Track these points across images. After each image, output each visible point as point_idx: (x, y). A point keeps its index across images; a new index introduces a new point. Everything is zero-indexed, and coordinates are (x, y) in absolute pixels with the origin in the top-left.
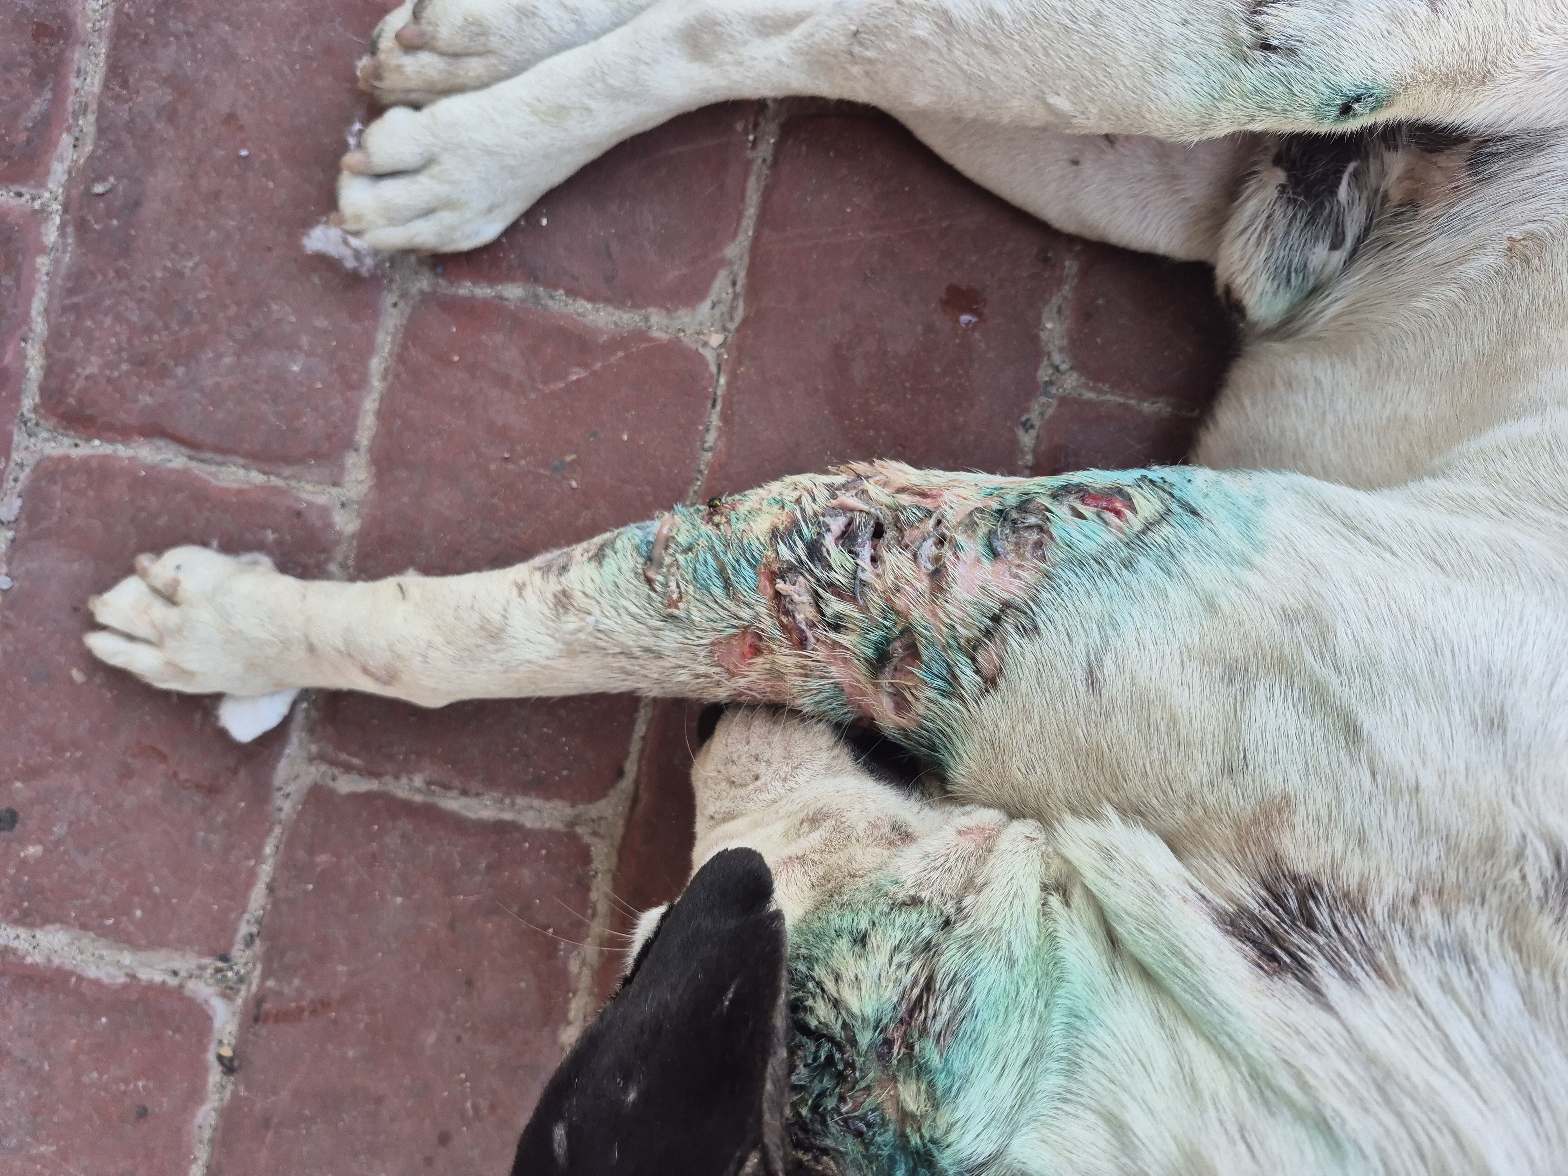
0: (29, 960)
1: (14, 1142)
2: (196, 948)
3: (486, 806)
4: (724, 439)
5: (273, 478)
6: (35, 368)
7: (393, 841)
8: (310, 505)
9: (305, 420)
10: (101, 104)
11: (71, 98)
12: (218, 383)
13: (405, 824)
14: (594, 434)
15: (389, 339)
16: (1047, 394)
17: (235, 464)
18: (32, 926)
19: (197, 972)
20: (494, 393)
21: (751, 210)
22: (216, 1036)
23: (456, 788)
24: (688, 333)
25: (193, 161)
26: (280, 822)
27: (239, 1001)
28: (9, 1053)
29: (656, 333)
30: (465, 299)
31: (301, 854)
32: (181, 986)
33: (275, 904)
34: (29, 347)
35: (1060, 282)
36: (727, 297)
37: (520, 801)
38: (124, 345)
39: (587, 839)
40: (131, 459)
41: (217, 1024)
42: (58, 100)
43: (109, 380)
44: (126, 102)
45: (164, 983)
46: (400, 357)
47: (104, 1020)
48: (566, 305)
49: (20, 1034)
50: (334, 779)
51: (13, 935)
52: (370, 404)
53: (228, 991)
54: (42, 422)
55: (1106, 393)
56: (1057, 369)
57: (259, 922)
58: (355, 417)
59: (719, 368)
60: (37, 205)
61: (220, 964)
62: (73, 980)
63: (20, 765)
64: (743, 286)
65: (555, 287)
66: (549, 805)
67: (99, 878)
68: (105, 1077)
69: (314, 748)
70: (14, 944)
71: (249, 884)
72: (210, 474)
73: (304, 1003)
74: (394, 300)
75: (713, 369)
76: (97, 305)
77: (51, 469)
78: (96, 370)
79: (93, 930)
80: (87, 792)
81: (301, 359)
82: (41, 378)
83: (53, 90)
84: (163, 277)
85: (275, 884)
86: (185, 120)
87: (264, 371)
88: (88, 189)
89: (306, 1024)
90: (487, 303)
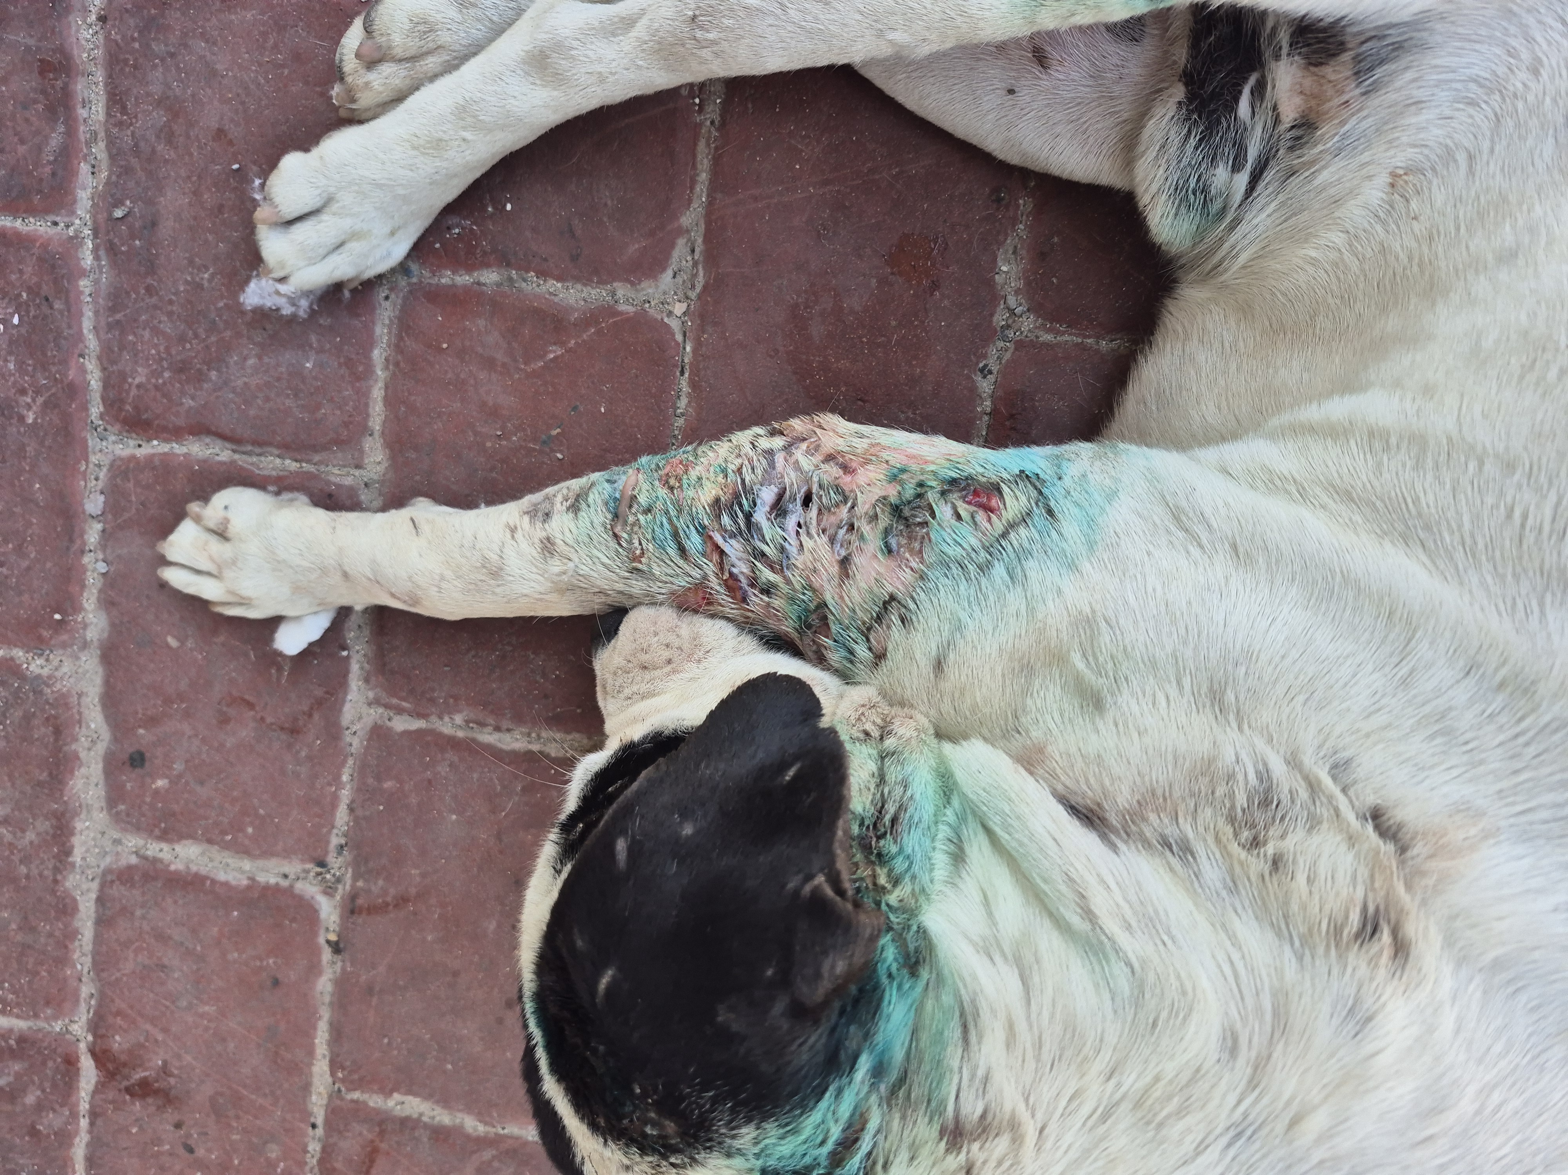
0: (173, 868)
1: (185, 1004)
2: (300, 856)
3: (517, 739)
4: (693, 405)
5: (304, 465)
6: (95, 382)
7: (443, 769)
8: (339, 486)
9: (323, 411)
10: (107, 131)
11: (82, 128)
12: (245, 383)
13: (451, 756)
14: (575, 408)
15: (386, 331)
16: (1005, 339)
17: (271, 455)
18: (170, 841)
19: (302, 875)
20: (483, 375)
21: (704, 177)
22: (323, 925)
23: (491, 725)
24: (653, 304)
25: (194, 179)
26: (352, 755)
27: (338, 898)
28: (170, 938)
29: (623, 308)
30: (447, 287)
31: (370, 780)
32: (291, 886)
33: (356, 820)
34: (87, 362)
35: (1014, 221)
36: (687, 264)
37: (545, 733)
38: (164, 356)
40: (185, 455)
41: (323, 915)
42: (71, 132)
43: (157, 387)
44: (128, 128)
45: (277, 884)
46: (398, 347)
47: (236, 913)
48: (539, 285)
49: (176, 924)
50: (390, 719)
51: (158, 849)
52: (377, 393)
53: (329, 890)
54: (109, 427)
55: (1063, 333)
56: (1012, 312)
57: (345, 835)
58: (367, 405)
59: (685, 335)
60: (71, 232)
61: (319, 870)
62: (208, 882)
63: (140, 716)
64: (701, 253)
65: (527, 271)
68: (244, 956)
69: (371, 695)
70: (161, 855)
71: (334, 806)
72: (252, 464)
73: (389, 899)
74: (386, 292)
75: (679, 338)
76: (135, 320)
77: (123, 468)
78: (144, 379)
79: (217, 844)
80: (196, 735)
81: (313, 356)
82: (101, 389)
83: (66, 123)
84: (186, 291)
85: (354, 805)
86: (181, 139)
87: (284, 370)
88: (110, 214)
89: (392, 915)
90: (467, 289)
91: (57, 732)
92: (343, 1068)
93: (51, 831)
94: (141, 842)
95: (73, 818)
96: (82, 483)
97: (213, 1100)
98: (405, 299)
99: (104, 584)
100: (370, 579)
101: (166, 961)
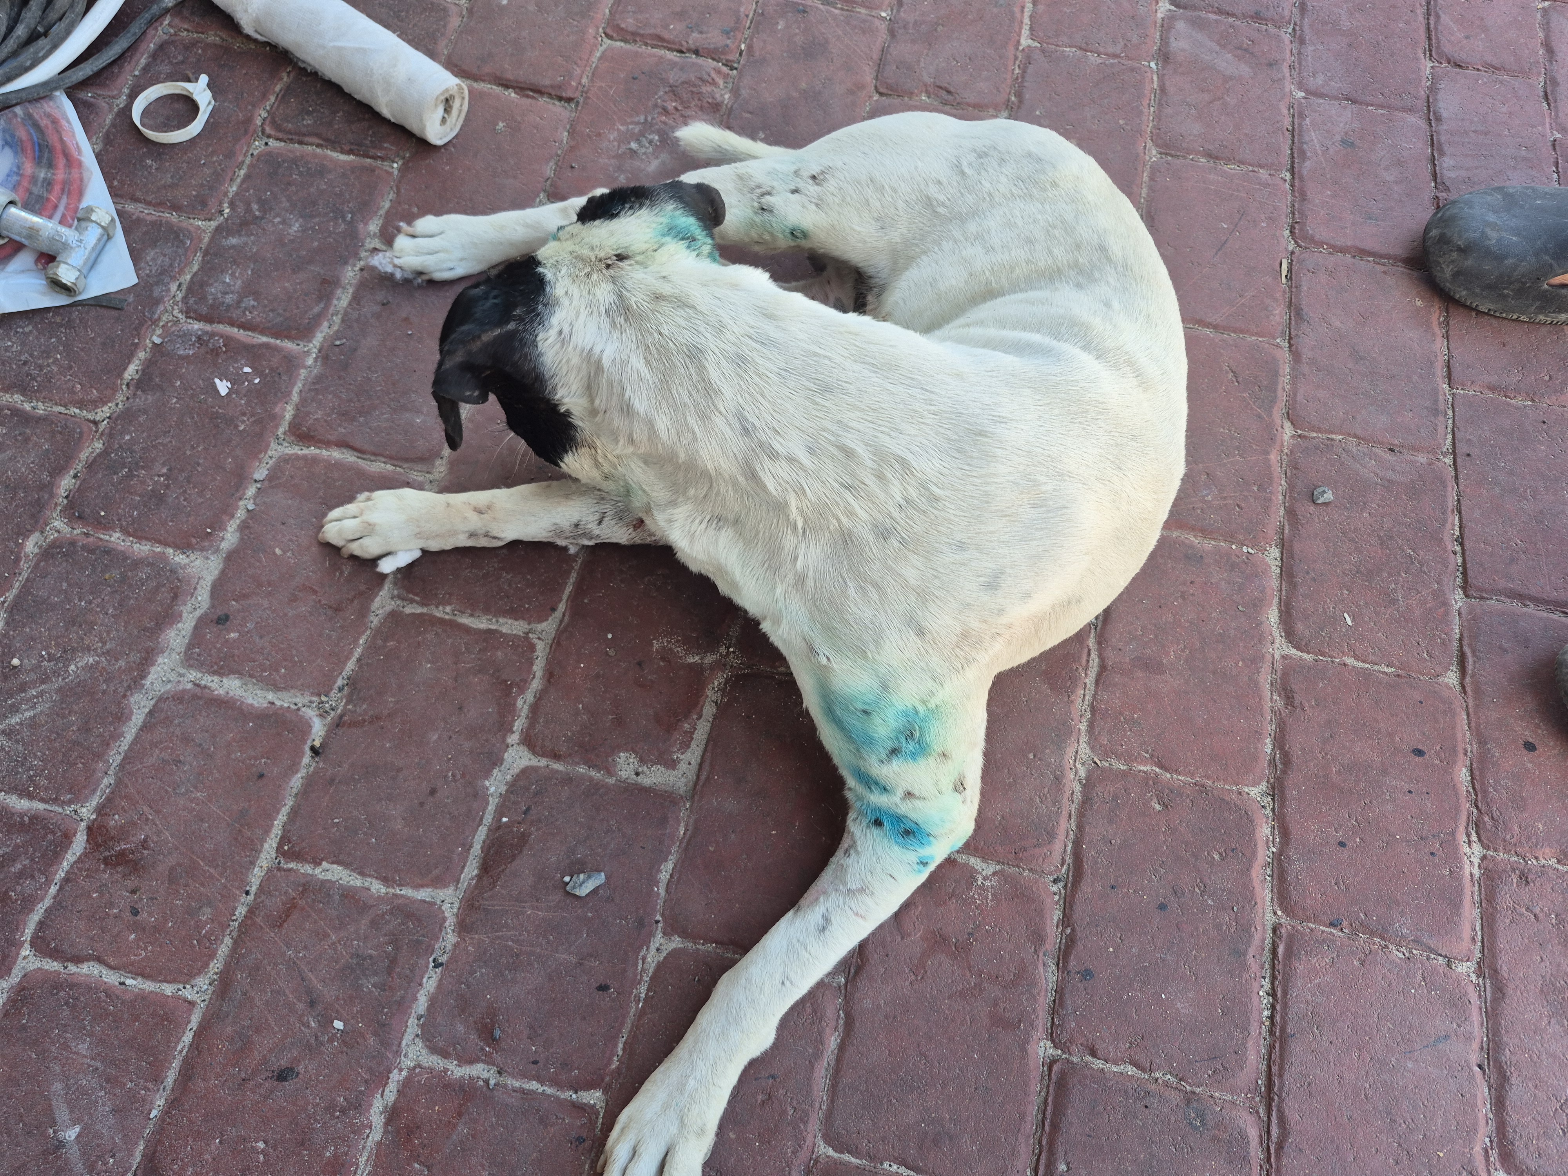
0: (216, 692)
1: (183, 790)
2: (311, 690)
3: (482, 622)
5: (398, 467)
6: (288, 416)
7: (430, 636)
8: (415, 479)
9: (419, 442)
10: (346, 311)
11: (332, 308)
12: (379, 425)
13: (437, 629)
17: (380, 460)
18: (222, 675)
19: (308, 704)
22: (313, 737)
23: (468, 613)
26: (371, 627)
27: (329, 718)
31: (379, 642)
32: (298, 709)
33: (360, 667)
34: (288, 406)
37: (501, 620)
38: (336, 407)
39: (536, 641)
40: (329, 457)
41: (314, 730)
42: (326, 309)
43: (326, 421)
44: (357, 311)
45: (288, 707)
47: (251, 725)
49: (202, 731)
50: (403, 608)
51: (210, 680)
53: (324, 713)
54: (287, 439)
57: (349, 678)
60: (305, 349)
61: (323, 699)
62: (238, 704)
63: (236, 593)
66: (516, 623)
67: (266, 651)
68: (244, 756)
69: (396, 592)
70: (210, 685)
71: (348, 658)
72: (367, 465)
73: (366, 717)
76: (326, 390)
77: (286, 459)
78: (319, 417)
79: (257, 676)
80: (270, 608)
81: (422, 416)
82: (291, 419)
83: (325, 303)
85: (362, 658)
86: (385, 319)
87: (402, 421)
88: (332, 343)
89: (365, 729)
91: (175, 597)
92: (289, 842)
93: (138, 661)
94: (199, 675)
95: (158, 654)
96: (258, 464)
97: (172, 869)
99: (247, 517)
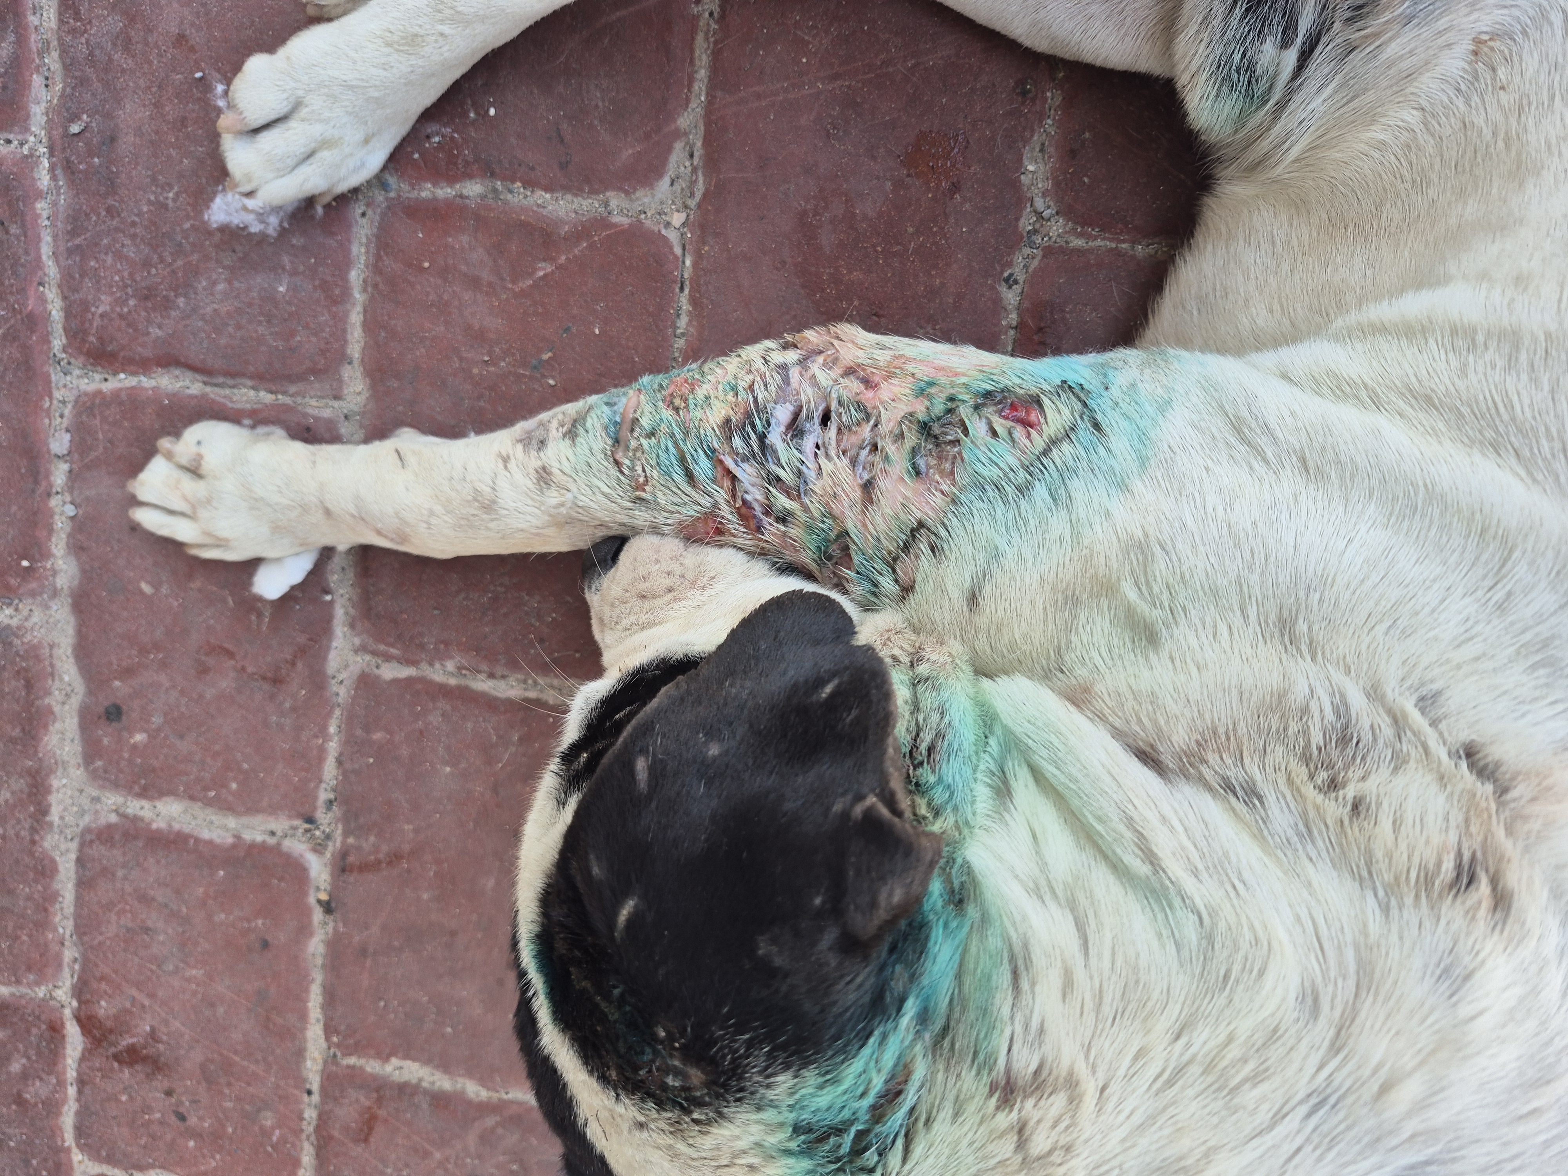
0: (154, 826)
1: (171, 968)
2: (287, 812)
3: (512, 686)
4: (695, 323)
5: (280, 397)
6: (56, 311)
7: (435, 719)
8: (316, 419)
9: (299, 338)
10: (60, 39)
11: (33, 37)
12: (215, 310)
13: (443, 705)
14: (567, 330)
15: (363, 250)
16: (1032, 245)
17: (245, 386)
18: (150, 798)
19: (289, 832)
20: (467, 296)
21: (702, 74)
22: (314, 884)
23: (484, 672)
24: (649, 214)
25: (154, 89)
26: (339, 705)
27: (328, 855)
28: (153, 899)
29: (616, 219)
30: (427, 201)
31: (359, 732)
32: (279, 844)
33: (345, 774)
34: (47, 291)
35: (1042, 116)
36: (685, 170)
38: (129, 282)
40: (154, 389)
41: (313, 874)
42: (21, 41)
43: (121, 316)
44: (82, 35)
45: (264, 842)
46: (376, 267)
47: (222, 873)
48: (526, 197)
49: (159, 885)
50: (378, 667)
51: (138, 807)
52: (356, 318)
53: (319, 848)
54: (72, 360)
55: (1096, 238)
56: (1039, 215)
57: (334, 790)
58: (344, 331)
59: (684, 248)
60: (25, 150)
61: (307, 826)
62: (192, 841)
63: (115, 667)
64: (700, 157)
65: (513, 182)
67: (197, 758)
68: (231, 917)
69: (357, 641)
70: (142, 813)
71: (321, 759)
72: (225, 397)
73: (381, 856)
74: (363, 208)
75: (678, 251)
76: (96, 245)
77: (88, 404)
78: (108, 308)
79: (200, 800)
80: (174, 687)
81: (286, 279)
82: (63, 320)
83: (16, 32)
84: (150, 211)
85: (343, 758)
86: (139, 46)
87: (255, 294)
88: (66, 129)
89: (385, 873)
90: (449, 203)
91: (29, 685)
92: (337, 1032)
93: (26, 790)
94: (120, 800)
95: (48, 775)
96: (47, 421)
97: (203, 1067)
98: (383, 215)
99: (73, 529)
100: (353, 516)
101: (149, 924)
